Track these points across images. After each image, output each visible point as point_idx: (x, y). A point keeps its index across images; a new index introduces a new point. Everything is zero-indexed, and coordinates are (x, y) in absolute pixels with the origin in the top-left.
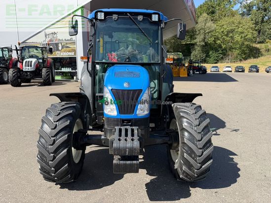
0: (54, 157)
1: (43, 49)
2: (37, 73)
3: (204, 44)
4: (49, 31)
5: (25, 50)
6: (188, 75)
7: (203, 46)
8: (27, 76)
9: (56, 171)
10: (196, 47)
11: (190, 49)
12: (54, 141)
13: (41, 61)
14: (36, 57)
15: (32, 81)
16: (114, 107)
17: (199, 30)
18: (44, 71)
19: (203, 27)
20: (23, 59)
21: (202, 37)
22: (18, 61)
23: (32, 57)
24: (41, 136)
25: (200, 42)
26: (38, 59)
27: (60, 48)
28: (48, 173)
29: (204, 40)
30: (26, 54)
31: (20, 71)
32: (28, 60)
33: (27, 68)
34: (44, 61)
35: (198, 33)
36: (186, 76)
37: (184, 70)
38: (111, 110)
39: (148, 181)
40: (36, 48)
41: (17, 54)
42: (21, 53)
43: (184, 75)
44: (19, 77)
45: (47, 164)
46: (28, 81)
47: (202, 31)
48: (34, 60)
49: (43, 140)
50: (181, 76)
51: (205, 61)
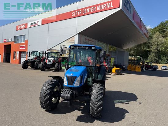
0: (45, 98)
1: (58, 54)
2: (53, 65)
3: (157, 51)
4: (62, 45)
5: (49, 53)
6: (142, 70)
7: (156, 53)
8: (48, 66)
9: (45, 103)
10: (151, 53)
11: (147, 54)
12: (46, 92)
13: (56, 59)
14: (54, 57)
15: (51, 68)
16: (66, 82)
17: (154, 43)
18: (57, 64)
19: (156, 41)
20: (48, 58)
21: (156, 46)
22: (46, 59)
23: (52, 57)
24: (42, 90)
25: (154, 50)
26: (55, 58)
27: (66, 53)
28: (42, 104)
29: (157, 49)
30: (50, 55)
31: (46, 63)
32: (50, 58)
33: (49, 62)
34: (57, 59)
35: (152, 44)
36: (140, 71)
37: (139, 67)
38: (65, 83)
39: (80, 115)
40: (55, 52)
41: (46, 55)
42: (48, 55)
43: (138, 70)
44: (44, 67)
45: (42, 100)
46: (49, 69)
47: (155, 43)
48: (52, 59)
49: (42, 92)
50: (136, 71)
51: (157, 62)
